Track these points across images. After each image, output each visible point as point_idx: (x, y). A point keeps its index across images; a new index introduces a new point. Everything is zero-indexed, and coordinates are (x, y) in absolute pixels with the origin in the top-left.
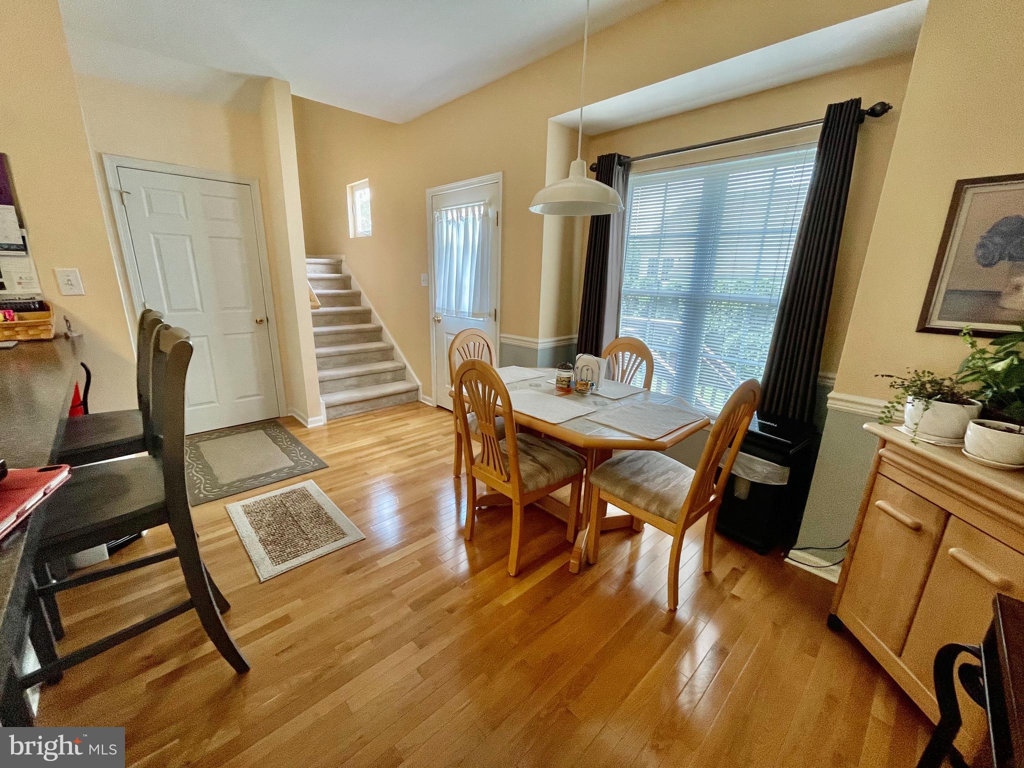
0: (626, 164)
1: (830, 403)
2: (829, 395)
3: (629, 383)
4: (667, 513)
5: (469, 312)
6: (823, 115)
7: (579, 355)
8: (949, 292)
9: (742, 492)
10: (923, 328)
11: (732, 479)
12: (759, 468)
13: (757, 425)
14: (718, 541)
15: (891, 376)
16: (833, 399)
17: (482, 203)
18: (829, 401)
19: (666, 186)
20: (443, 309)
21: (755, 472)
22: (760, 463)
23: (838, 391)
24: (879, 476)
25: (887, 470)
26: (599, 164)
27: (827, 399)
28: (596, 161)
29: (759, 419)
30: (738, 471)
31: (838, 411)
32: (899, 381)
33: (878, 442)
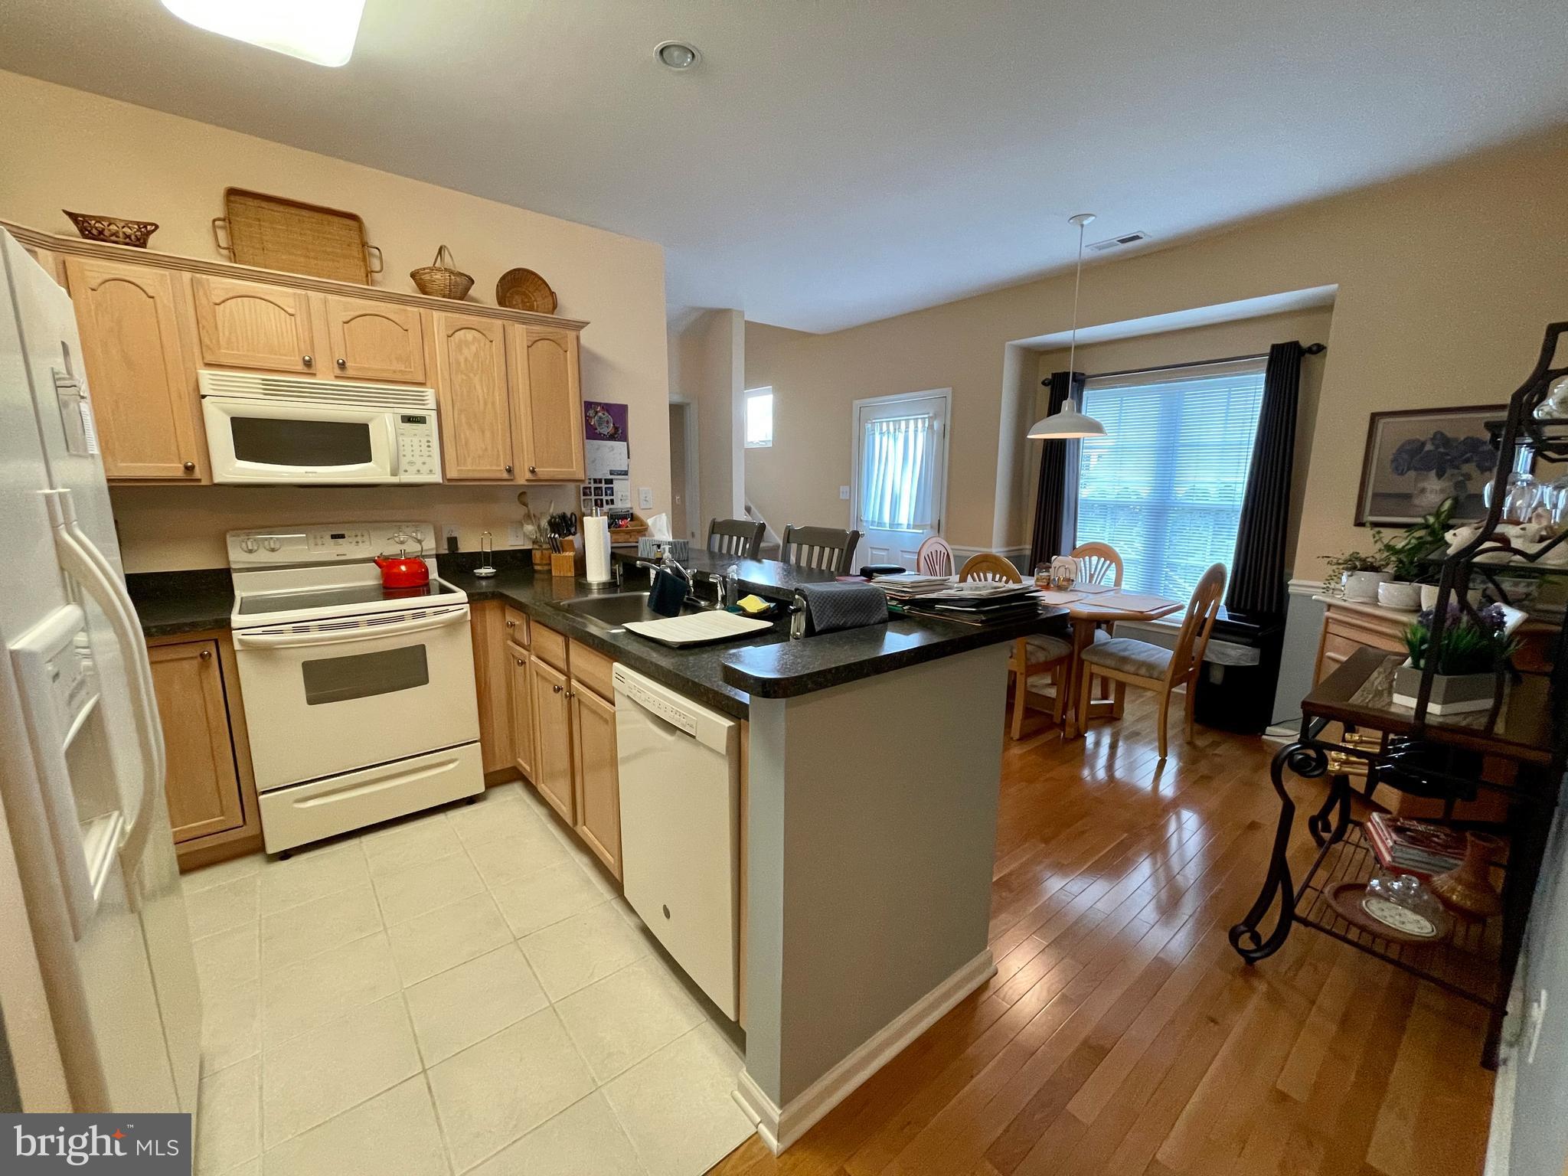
0: (1081, 381)
1: (1291, 590)
2: (1289, 583)
3: (1099, 583)
4: (1155, 675)
5: (908, 525)
6: (1268, 350)
7: (1054, 557)
8: (1375, 495)
9: (1217, 677)
10: (1359, 523)
11: (1206, 667)
12: (1233, 653)
13: (1227, 616)
14: (1197, 727)
15: (1329, 557)
16: (1293, 585)
17: (926, 416)
18: (1290, 587)
19: (1121, 400)
20: (873, 522)
21: (1229, 656)
22: (1232, 648)
23: (1296, 578)
24: (1328, 635)
25: (1333, 628)
26: (1054, 380)
27: (1288, 586)
28: (1050, 377)
29: (1228, 611)
30: (1210, 657)
31: (1297, 595)
32: (1335, 561)
33: (1325, 609)
